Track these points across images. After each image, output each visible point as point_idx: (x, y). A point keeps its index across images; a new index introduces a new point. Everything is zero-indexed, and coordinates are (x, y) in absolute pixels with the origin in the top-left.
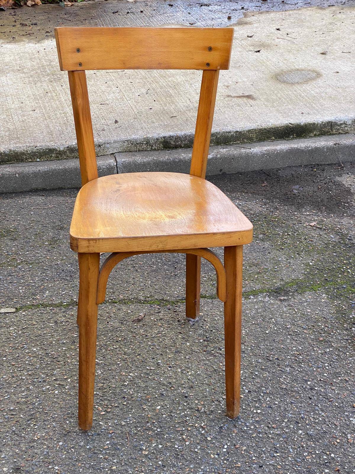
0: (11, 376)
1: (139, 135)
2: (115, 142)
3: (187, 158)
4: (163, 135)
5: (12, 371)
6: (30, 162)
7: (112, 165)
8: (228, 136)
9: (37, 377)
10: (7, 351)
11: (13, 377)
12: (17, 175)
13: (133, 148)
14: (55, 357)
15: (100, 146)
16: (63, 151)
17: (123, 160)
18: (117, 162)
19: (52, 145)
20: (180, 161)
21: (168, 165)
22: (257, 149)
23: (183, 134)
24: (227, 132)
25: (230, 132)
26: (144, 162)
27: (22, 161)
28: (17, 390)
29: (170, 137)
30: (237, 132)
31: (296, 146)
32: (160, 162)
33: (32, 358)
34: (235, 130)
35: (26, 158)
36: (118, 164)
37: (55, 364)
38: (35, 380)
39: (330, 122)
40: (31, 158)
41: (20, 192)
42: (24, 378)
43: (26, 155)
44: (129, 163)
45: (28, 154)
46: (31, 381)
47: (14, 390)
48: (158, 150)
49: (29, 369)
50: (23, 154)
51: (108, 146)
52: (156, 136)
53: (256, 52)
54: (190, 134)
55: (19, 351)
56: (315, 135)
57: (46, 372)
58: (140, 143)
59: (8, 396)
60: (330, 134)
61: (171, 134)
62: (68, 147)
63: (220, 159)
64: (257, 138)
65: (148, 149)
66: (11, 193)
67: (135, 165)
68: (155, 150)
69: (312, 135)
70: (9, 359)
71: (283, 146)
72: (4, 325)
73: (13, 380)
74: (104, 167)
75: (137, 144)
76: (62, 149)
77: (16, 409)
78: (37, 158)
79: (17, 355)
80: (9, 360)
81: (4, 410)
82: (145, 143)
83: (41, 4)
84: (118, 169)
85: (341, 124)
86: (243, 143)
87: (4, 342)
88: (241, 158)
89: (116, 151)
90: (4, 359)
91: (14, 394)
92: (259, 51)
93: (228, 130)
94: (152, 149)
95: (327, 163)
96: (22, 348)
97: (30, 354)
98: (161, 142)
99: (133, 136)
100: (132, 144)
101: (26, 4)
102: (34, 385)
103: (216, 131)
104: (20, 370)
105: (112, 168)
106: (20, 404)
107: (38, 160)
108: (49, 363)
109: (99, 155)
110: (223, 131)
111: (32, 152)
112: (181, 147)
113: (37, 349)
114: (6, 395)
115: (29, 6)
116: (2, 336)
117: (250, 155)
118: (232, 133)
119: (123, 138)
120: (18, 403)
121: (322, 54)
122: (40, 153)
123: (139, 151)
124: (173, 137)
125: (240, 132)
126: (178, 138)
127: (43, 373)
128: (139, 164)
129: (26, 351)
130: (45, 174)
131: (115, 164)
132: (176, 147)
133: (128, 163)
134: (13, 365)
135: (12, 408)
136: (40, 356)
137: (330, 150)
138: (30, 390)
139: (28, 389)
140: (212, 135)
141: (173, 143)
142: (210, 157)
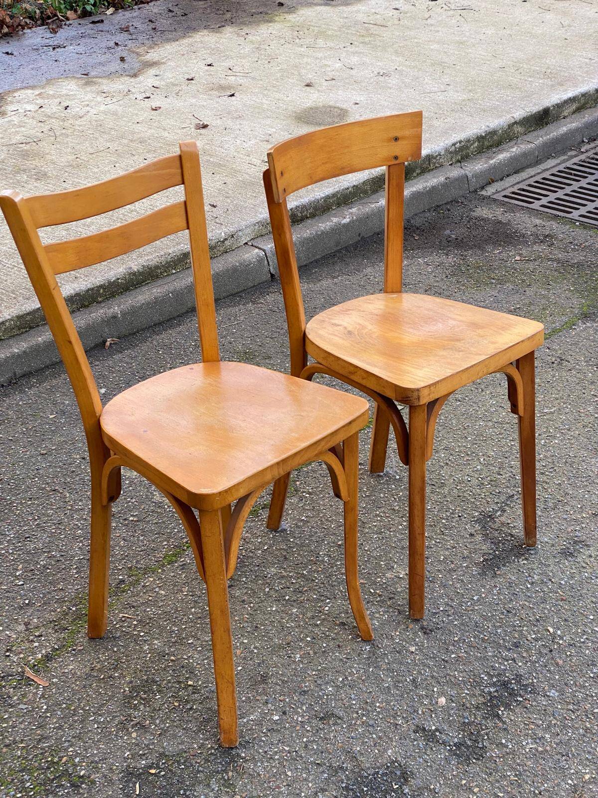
2: (246, 227)
3: (327, 228)
6: (166, 276)
7: (261, 255)
8: (347, 194)
12: (170, 295)
15: (232, 236)
17: (269, 246)
18: (264, 251)
19: (185, 247)
23: (307, 200)
24: (346, 189)
25: (348, 189)
27: (157, 277)
29: (297, 207)
30: (354, 186)
31: (415, 189)
32: (305, 239)
34: (352, 185)
35: (161, 272)
36: (267, 252)
39: (427, 155)
40: (166, 271)
43: (160, 269)
45: (163, 266)
50: (157, 267)
51: (240, 233)
54: (313, 199)
56: (418, 174)
60: (429, 171)
64: (371, 190)
69: (415, 174)
78: (173, 269)
84: (269, 259)
85: (437, 156)
86: (361, 198)
88: (374, 215)
89: (249, 239)
92: (233, 95)
93: (346, 187)
95: (444, 203)
100: (263, 226)
103: (336, 190)
107: (174, 271)
109: (233, 249)
110: (343, 188)
111: (167, 262)
112: (307, 218)
117: (381, 209)
118: (350, 189)
119: (254, 220)
121: (308, 86)
122: (174, 261)
124: (299, 207)
125: (357, 186)
126: (303, 208)
131: (264, 253)
132: (303, 219)
137: (446, 186)
140: (334, 195)
141: (299, 215)
142: (346, 220)
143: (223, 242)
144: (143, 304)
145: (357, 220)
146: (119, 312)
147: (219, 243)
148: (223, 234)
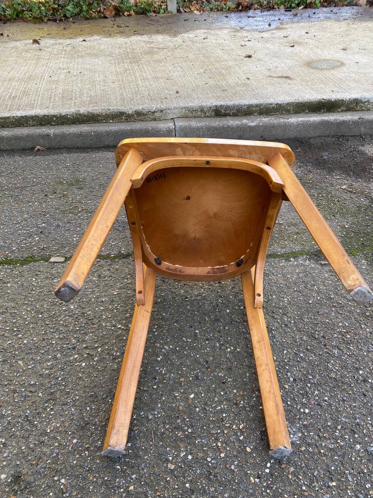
0: (41, 339)
1: (195, 103)
2: (175, 108)
3: (234, 124)
4: (215, 104)
5: (43, 332)
6: (104, 122)
7: (171, 128)
8: (270, 108)
9: (67, 343)
10: (45, 306)
11: (44, 339)
12: (92, 133)
13: (190, 115)
14: (90, 318)
15: (162, 111)
16: (132, 114)
17: (180, 124)
19: (122, 109)
20: (229, 127)
21: (218, 130)
22: (294, 120)
23: (232, 103)
24: (269, 104)
25: (271, 104)
26: (198, 127)
27: (98, 121)
28: (43, 358)
29: (221, 106)
30: (278, 104)
31: (326, 118)
32: (211, 127)
33: (67, 318)
34: (276, 103)
35: (101, 119)
36: (176, 127)
37: (89, 327)
38: (64, 346)
39: (356, 99)
40: (105, 120)
41: (95, 148)
42: (54, 342)
43: (101, 117)
44: (186, 127)
45: (103, 115)
46: (60, 347)
47: (40, 357)
48: (210, 117)
49: (62, 331)
50: (98, 115)
51: (169, 111)
52: (209, 104)
53: (291, 47)
54: (238, 104)
55: (57, 308)
56: (342, 111)
57: (78, 336)
58: (196, 110)
59: (33, 365)
60: (355, 110)
61: (222, 103)
62: (135, 111)
63: (262, 127)
64: (293, 111)
65: (203, 116)
66: (88, 148)
67: (190, 129)
68: (208, 117)
69: (340, 110)
70: (45, 316)
71: (315, 118)
72: (50, 276)
73: (43, 344)
74: (164, 129)
75: (193, 111)
76: (130, 113)
77: (37, 383)
78: (110, 119)
79: (53, 313)
80: (45, 318)
81: (24, 384)
82: (199, 110)
83: (134, 14)
84: (176, 132)
85: (365, 102)
86: (282, 114)
87: (45, 295)
88: (280, 126)
89: (175, 117)
90: (40, 316)
91: (39, 363)
92: (293, 46)
93: (270, 102)
94: (205, 116)
95: (351, 135)
96: (60, 304)
97: (67, 312)
98: (213, 110)
99: (190, 104)
100: (189, 111)
101: (123, 14)
102: (63, 352)
103: (260, 103)
104: (52, 332)
105: (171, 131)
106: (43, 377)
107: (111, 121)
108: (83, 325)
109: (161, 119)
110: (266, 102)
111: (106, 114)
112: (230, 115)
113: (74, 307)
114: (31, 363)
115: (125, 16)
116: (45, 288)
117: (287, 124)
118: (273, 105)
119: (182, 105)
120: (40, 375)
121: (344, 49)
122: (112, 115)
123: (194, 117)
124: (223, 106)
125: (280, 105)
126: (227, 107)
127: (75, 338)
128: (194, 128)
129: (64, 309)
130: (116, 133)
131: (174, 127)
132: (225, 115)
133: (184, 127)
134: (47, 325)
135: (32, 383)
136: (76, 316)
137: (355, 123)
138: (57, 359)
139: (55, 358)
140: (257, 106)
141: (223, 111)
142: (254, 124)
143: (154, 112)
144: (71, 133)
145: (262, 126)
146: (52, 133)
147: (150, 113)
148: (154, 108)
